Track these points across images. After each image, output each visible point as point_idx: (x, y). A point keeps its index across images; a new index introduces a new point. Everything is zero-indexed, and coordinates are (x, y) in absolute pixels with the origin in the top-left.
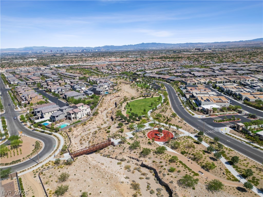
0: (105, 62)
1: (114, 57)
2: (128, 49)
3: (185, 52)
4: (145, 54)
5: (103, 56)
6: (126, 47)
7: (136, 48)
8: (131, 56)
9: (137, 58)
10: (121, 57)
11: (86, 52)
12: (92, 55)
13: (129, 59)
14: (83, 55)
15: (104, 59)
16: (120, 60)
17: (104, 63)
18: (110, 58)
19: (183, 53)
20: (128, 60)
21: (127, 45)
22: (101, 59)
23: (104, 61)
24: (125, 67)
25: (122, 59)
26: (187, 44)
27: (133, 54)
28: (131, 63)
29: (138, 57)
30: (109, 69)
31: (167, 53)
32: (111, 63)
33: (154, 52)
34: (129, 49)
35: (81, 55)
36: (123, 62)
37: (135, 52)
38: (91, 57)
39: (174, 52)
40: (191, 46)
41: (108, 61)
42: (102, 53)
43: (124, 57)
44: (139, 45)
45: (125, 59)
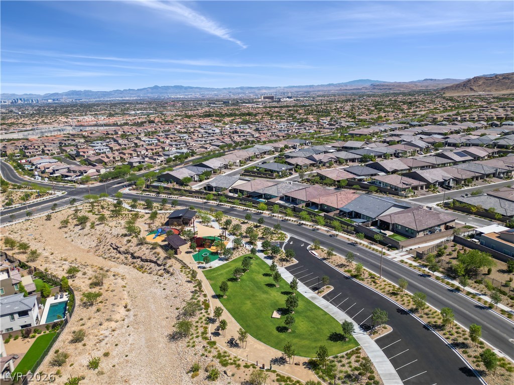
0: (65, 127)
1: (91, 115)
2: (125, 97)
3: (247, 103)
4: (164, 107)
5: (64, 112)
6: (121, 94)
7: (142, 96)
8: (133, 112)
9: (148, 116)
10: (111, 115)
11: (23, 105)
12: (35, 110)
13: (131, 118)
14: (11, 111)
15: (65, 120)
16: (107, 121)
17: (60, 130)
18: (80, 118)
19: (244, 105)
20: (129, 122)
21: (122, 90)
22: (56, 120)
23: (61, 126)
24: (120, 145)
25: (112, 120)
26: (242, 88)
27: (137, 108)
28: (139, 129)
29: (151, 114)
30: (66, 151)
31: (212, 105)
32: (81, 130)
33: (183, 104)
34: (127, 98)
35: (7, 111)
36: (113, 128)
37: (141, 104)
38: (31, 115)
39: (226, 103)
40: (250, 93)
41: (71, 126)
42: (62, 106)
43: (117, 114)
44: (147, 91)
45: (120, 120)
